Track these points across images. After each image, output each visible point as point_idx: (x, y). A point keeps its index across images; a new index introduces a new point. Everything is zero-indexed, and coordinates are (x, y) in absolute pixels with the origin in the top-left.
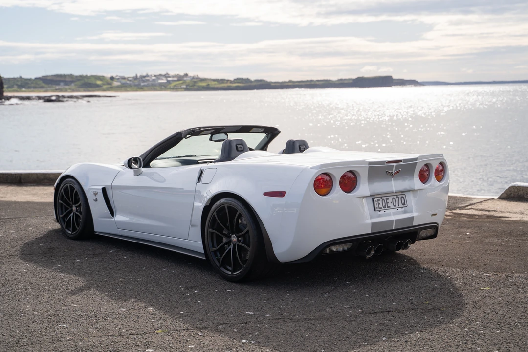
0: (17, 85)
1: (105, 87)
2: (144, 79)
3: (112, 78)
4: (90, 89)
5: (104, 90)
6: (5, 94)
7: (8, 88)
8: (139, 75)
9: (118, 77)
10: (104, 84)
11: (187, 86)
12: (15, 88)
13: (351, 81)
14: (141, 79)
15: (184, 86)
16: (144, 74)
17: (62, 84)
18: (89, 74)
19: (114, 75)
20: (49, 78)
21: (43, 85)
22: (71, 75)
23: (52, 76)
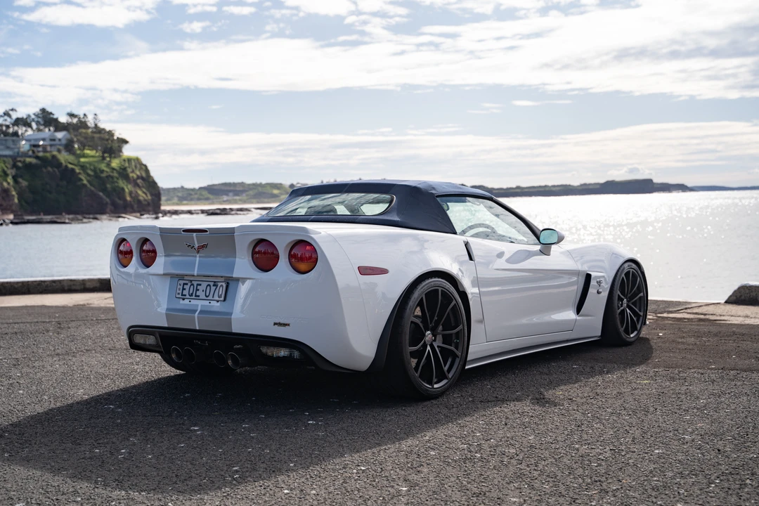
0: (178, 196)
3: (292, 186)
4: (265, 200)
6: (163, 208)
7: (167, 200)
9: (299, 185)
10: (282, 194)
12: (176, 200)
13: (598, 186)
17: (231, 194)
18: (264, 182)
20: (215, 187)
21: (209, 196)
22: (243, 183)
23: (219, 184)
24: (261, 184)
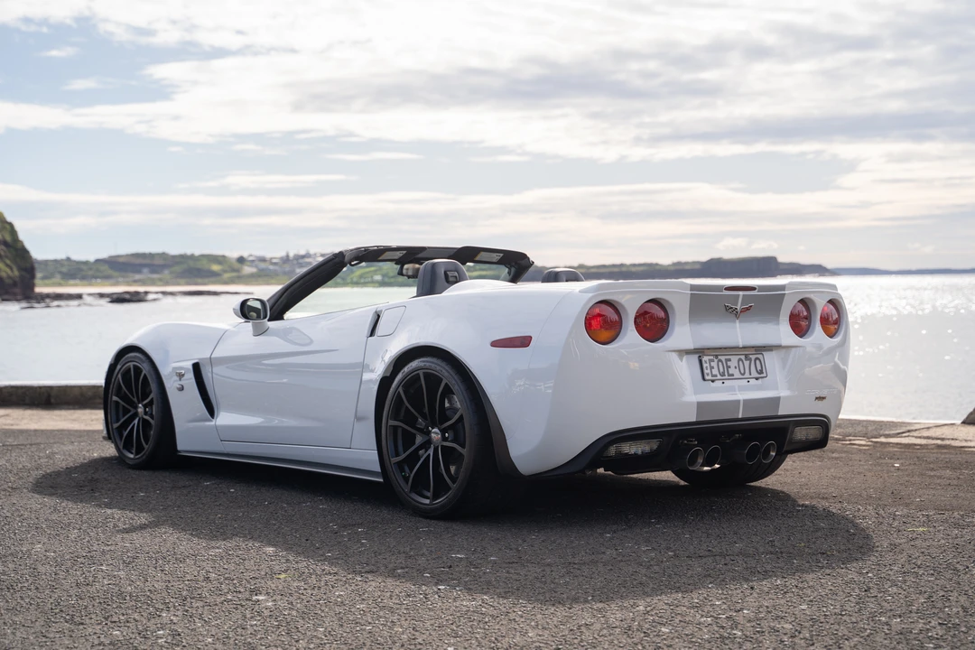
0: (60, 272)
1: (226, 276)
2: (301, 261)
3: (241, 260)
4: (199, 280)
5: (226, 283)
6: (38, 290)
7: (44, 278)
8: (291, 255)
9: (251, 258)
10: (225, 271)
11: (383, 276)
12: (58, 278)
13: (698, 267)
14: (295, 262)
15: (378, 278)
16: (302, 252)
17: (145, 270)
18: (197, 253)
19: (245, 255)
20: (121, 260)
21: (110, 272)
22: (164, 253)
23: (127, 255)
24: (192, 256)
